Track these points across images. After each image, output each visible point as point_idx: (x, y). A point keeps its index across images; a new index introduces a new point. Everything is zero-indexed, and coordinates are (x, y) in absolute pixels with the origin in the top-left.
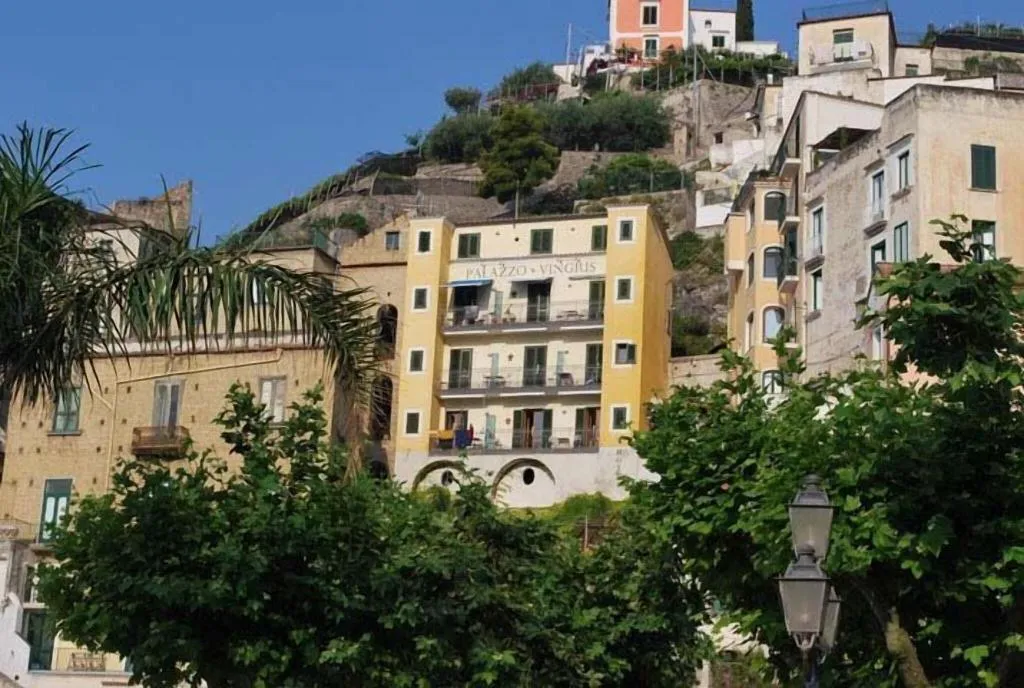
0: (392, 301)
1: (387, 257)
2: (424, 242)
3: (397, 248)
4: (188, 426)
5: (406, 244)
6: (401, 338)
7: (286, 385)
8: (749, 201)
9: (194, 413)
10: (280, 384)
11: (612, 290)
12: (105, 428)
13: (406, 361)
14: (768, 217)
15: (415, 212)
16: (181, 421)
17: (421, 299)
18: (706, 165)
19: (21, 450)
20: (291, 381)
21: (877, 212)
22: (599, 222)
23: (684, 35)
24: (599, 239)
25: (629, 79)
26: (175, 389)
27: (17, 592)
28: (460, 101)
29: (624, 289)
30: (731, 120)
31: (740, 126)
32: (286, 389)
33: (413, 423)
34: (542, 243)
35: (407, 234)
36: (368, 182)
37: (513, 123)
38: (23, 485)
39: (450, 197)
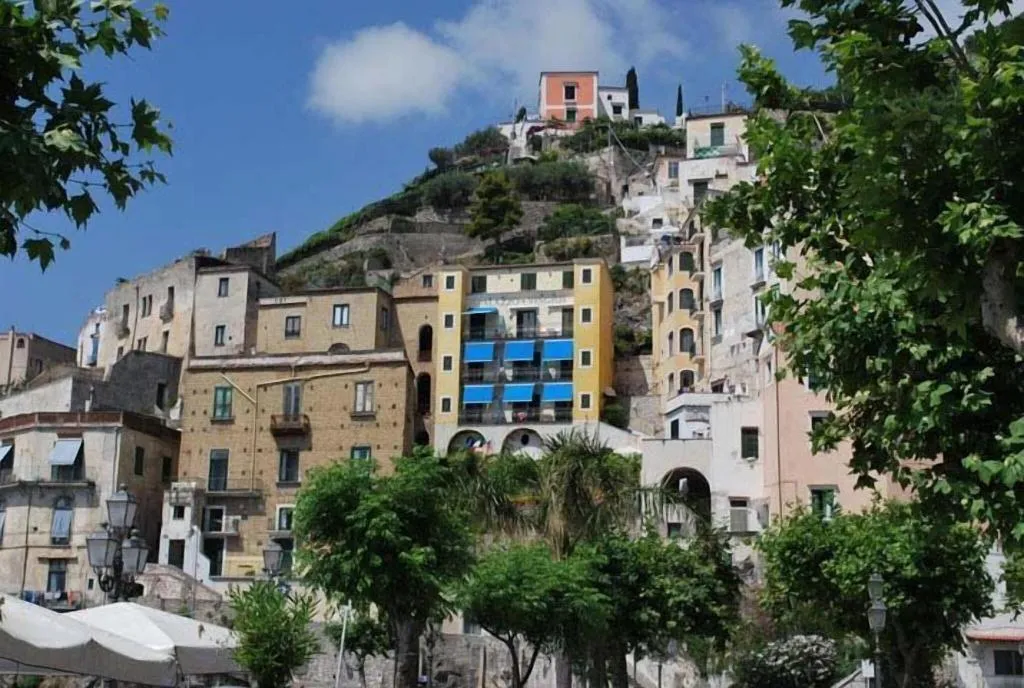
0: (428, 322)
1: (425, 292)
2: (450, 283)
3: (430, 285)
4: (307, 413)
5: (437, 284)
6: (436, 349)
7: (373, 387)
8: (668, 258)
9: (312, 405)
10: (369, 387)
11: (578, 315)
12: (249, 415)
13: (440, 363)
14: (682, 268)
15: (442, 262)
16: (303, 410)
17: (449, 321)
18: (620, 213)
19: (192, 430)
20: (376, 384)
21: (759, 274)
22: (568, 269)
23: (594, 107)
24: (569, 281)
25: (558, 142)
26: (297, 389)
27: (198, 525)
28: (438, 157)
29: (587, 315)
30: (634, 177)
31: (642, 181)
32: (373, 390)
33: (446, 404)
34: (529, 283)
35: (437, 277)
36: (383, 222)
37: (491, 186)
38: (195, 454)
39: (442, 234)
